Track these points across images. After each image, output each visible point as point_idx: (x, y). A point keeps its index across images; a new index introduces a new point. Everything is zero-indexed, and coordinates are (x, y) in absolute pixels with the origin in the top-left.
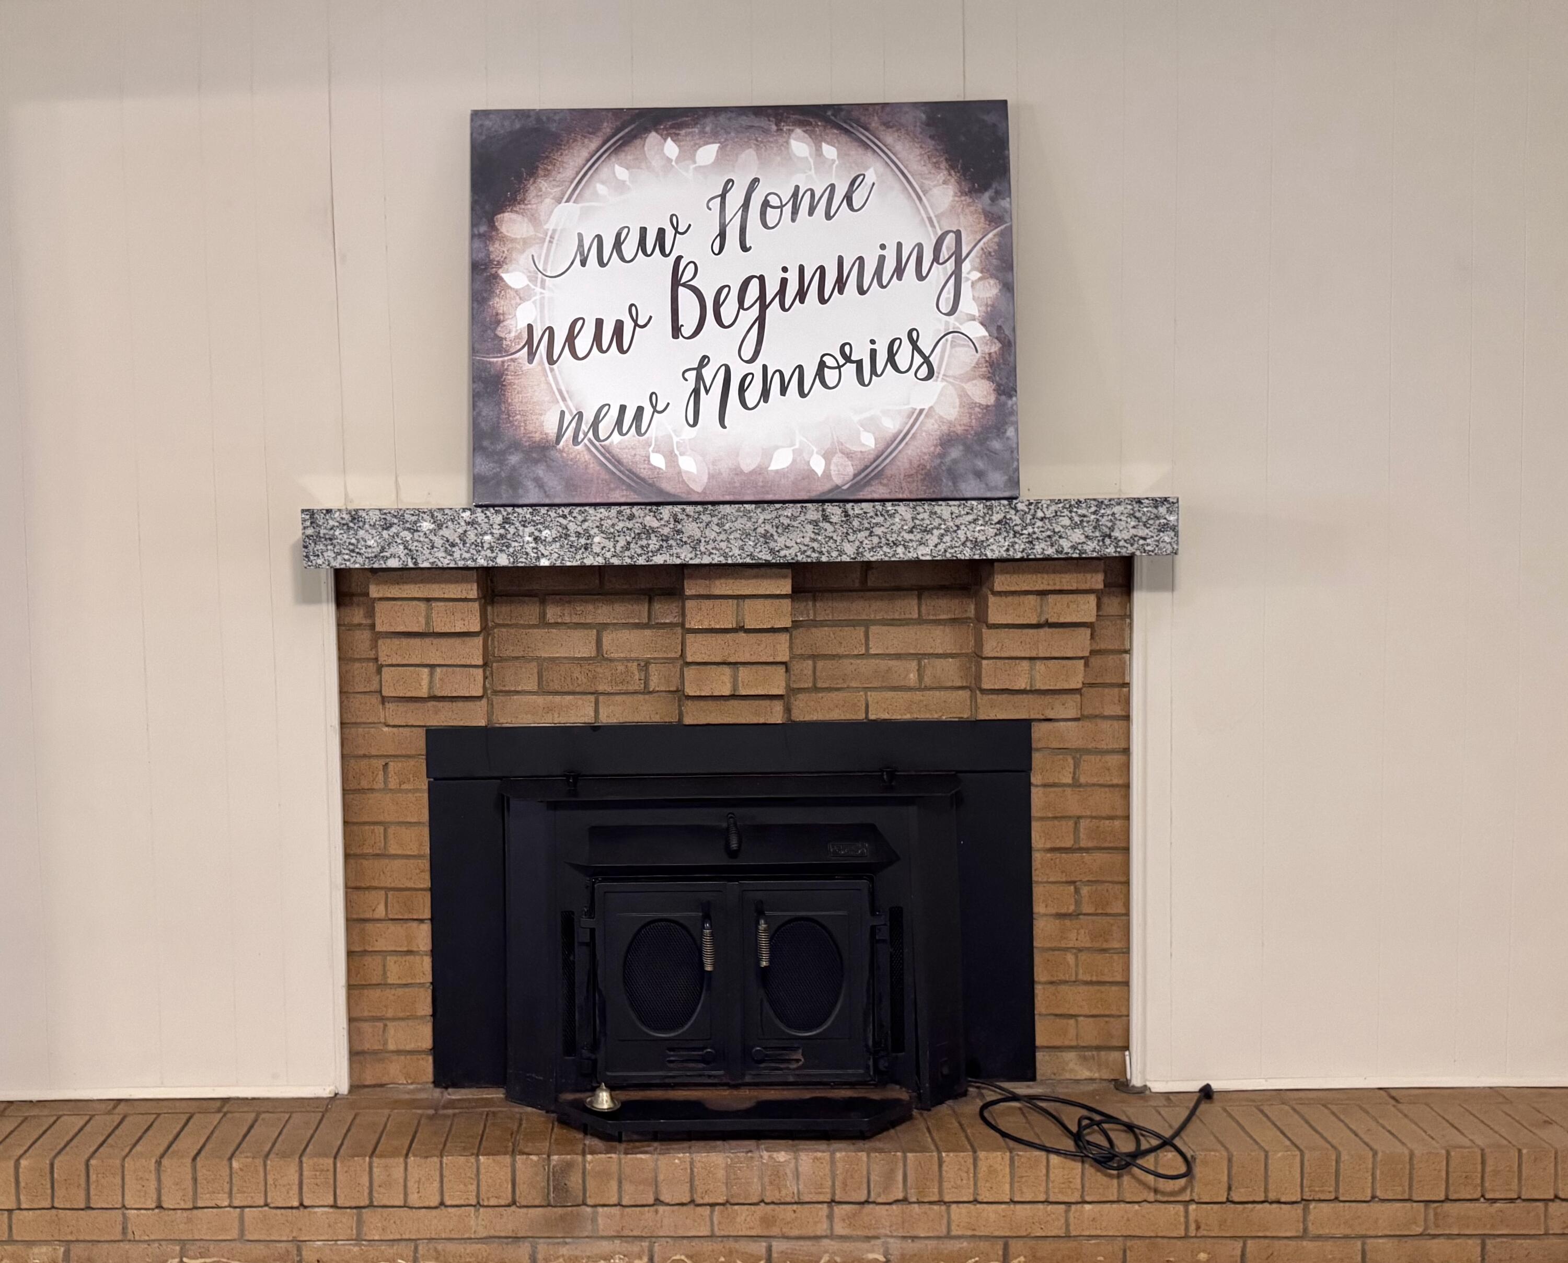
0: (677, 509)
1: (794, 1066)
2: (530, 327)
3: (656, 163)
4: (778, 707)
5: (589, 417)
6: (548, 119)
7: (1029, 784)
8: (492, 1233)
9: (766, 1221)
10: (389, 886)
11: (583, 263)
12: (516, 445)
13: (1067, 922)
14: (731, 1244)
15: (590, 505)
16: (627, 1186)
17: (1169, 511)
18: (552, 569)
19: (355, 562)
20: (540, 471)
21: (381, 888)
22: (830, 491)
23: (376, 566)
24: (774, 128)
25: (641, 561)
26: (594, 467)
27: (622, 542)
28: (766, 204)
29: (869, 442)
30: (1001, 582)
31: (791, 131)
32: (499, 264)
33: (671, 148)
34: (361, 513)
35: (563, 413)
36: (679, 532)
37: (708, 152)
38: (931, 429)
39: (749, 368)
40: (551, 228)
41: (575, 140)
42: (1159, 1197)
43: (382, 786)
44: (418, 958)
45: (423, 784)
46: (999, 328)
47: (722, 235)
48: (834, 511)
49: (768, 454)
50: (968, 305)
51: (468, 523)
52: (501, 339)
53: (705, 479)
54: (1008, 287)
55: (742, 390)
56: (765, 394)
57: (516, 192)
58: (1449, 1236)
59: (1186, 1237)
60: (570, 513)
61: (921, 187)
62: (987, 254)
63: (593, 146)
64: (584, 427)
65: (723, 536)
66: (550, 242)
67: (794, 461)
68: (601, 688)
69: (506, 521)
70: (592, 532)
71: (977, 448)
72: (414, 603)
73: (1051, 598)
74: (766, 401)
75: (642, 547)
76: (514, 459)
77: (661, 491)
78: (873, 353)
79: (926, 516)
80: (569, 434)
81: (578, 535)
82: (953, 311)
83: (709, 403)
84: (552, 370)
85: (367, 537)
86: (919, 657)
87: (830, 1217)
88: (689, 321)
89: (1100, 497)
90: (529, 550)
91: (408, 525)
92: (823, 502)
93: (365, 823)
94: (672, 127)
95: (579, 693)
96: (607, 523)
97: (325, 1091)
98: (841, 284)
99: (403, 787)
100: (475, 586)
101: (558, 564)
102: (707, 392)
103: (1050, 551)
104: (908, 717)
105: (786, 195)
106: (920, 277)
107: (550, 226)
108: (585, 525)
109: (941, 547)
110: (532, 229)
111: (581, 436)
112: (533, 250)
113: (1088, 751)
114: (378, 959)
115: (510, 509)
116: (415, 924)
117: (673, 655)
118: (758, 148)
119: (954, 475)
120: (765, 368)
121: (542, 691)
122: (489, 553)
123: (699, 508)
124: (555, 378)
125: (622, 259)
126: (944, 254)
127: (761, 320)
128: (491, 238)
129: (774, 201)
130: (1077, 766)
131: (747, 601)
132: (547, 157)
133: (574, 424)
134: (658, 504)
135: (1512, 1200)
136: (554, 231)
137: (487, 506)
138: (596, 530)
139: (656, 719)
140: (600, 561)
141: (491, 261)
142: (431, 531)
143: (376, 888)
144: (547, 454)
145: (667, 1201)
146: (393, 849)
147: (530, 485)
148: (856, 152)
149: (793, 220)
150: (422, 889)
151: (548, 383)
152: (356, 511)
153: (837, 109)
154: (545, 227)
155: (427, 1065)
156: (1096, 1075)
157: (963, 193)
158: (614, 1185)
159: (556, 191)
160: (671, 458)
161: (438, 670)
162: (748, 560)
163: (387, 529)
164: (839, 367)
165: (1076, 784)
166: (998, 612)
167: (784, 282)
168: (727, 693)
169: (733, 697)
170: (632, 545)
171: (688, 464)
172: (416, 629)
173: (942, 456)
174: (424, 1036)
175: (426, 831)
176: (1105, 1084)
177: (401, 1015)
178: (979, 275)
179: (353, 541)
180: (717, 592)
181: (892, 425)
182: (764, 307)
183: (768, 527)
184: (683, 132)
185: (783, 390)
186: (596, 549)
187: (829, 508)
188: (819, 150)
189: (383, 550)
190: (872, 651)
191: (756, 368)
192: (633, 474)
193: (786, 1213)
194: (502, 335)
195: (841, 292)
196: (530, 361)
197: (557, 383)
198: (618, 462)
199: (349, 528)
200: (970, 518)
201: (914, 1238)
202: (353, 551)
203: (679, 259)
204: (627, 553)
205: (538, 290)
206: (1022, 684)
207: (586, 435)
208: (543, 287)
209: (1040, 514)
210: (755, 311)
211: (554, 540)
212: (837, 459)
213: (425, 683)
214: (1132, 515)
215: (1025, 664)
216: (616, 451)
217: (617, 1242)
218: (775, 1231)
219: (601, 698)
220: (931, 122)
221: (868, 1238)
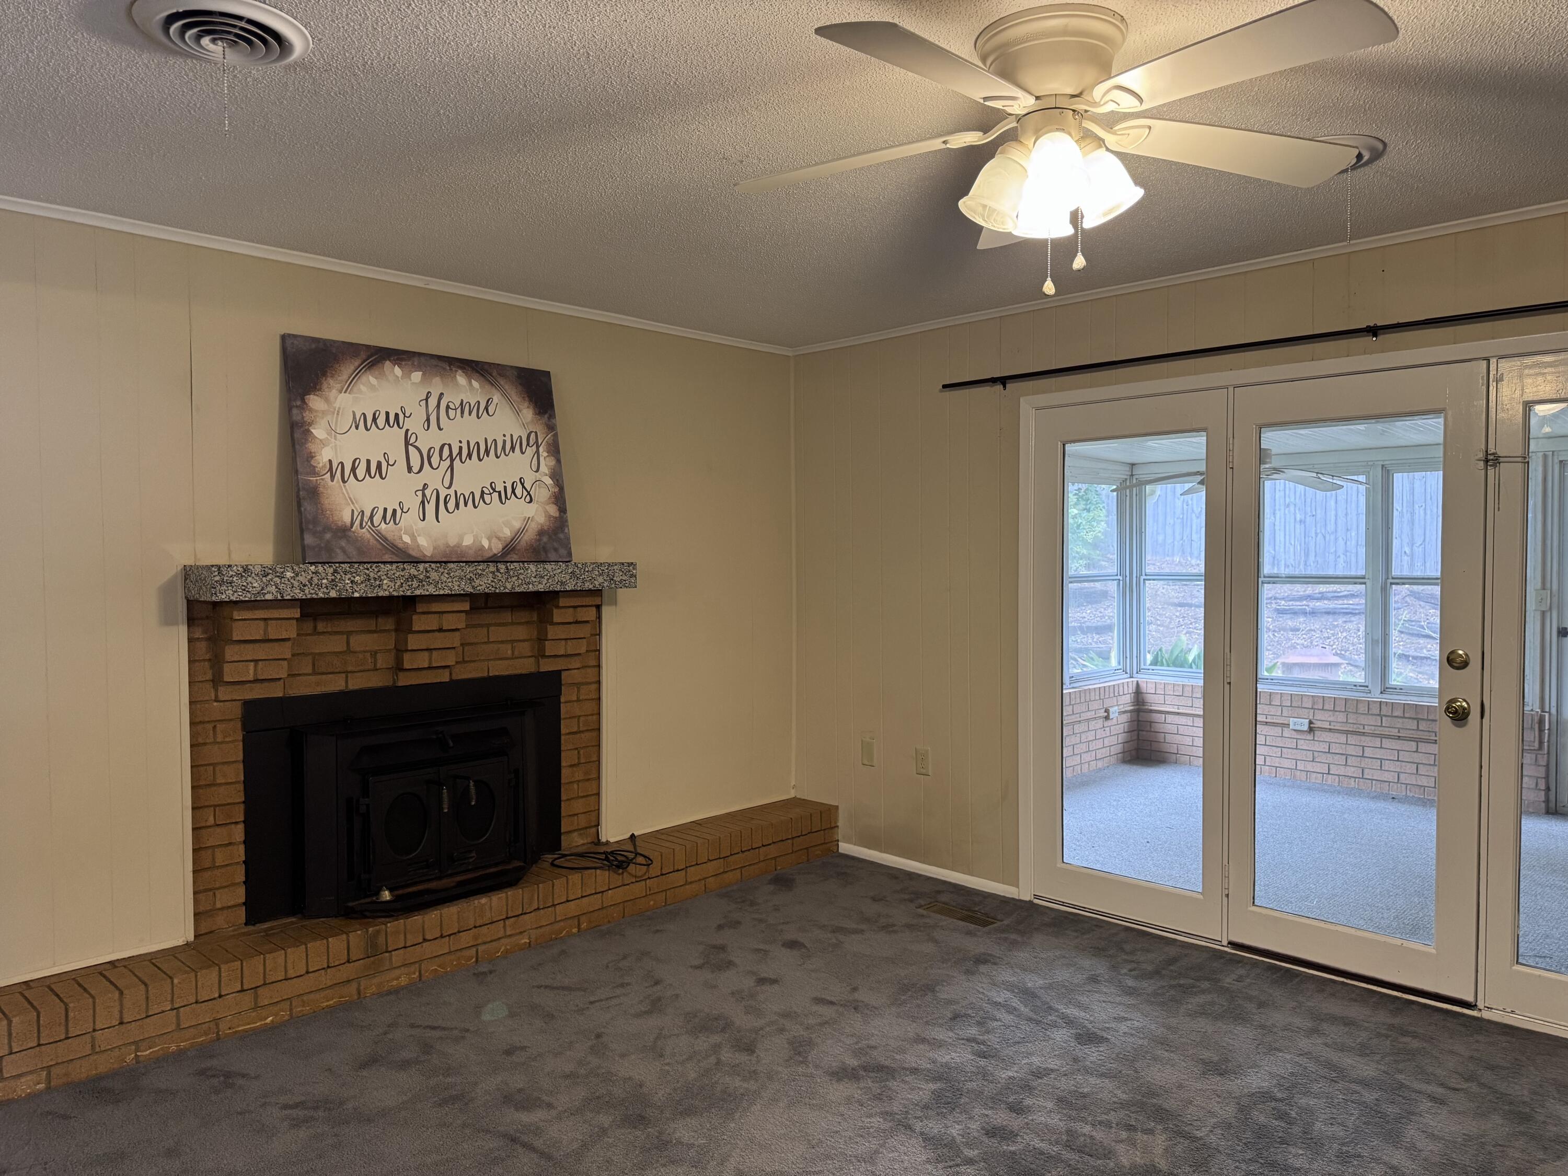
0: (427, 565)
1: (471, 860)
2: (330, 461)
3: (391, 378)
4: (447, 672)
5: (367, 514)
6: (331, 345)
7: (560, 703)
8: (335, 982)
9: (476, 938)
10: (216, 803)
11: (357, 428)
12: (327, 528)
13: (575, 769)
14: (459, 954)
15: (382, 562)
16: (409, 936)
17: (634, 569)
18: (360, 598)
19: (245, 597)
20: (343, 543)
21: (211, 806)
22: (492, 557)
23: (258, 599)
24: (448, 368)
25: (409, 593)
26: (372, 541)
27: (399, 583)
28: (448, 407)
29: (507, 533)
30: (563, 602)
31: (456, 371)
32: (310, 424)
33: (397, 371)
34: (249, 567)
35: (353, 511)
36: (428, 577)
37: (417, 376)
38: (533, 528)
39: (448, 492)
40: (338, 406)
41: (346, 359)
42: (637, 880)
43: (212, 740)
44: (235, 847)
45: (239, 736)
46: (557, 480)
47: (428, 420)
48: (502, 567)
49: (461, 537)
50: (544, 468)
51: (313, 573)
52: (314, 467)
53: (432, 549)
54: (559, 461)
55: (446, 503)
56: (457, 506)
57: (316, 384)
58: (732, 870)
59: (646, 895)
60: (371, 567)
61: (518, 408)
62: (548, 444)
63: (357, 364)
64: (366, 519)
65: (450, 580)
66: (338, 414)
67: (474, 541)
68: (350, 669)
69: (335, 571)
70: (382, 578)
71: (554, 537)
72: (257, 621)
73: (579, 609)
74: (458, 509)
75: (409, 586)
76: (328, 536)
77: (410, 556)
78: (505, 488)
79: (541, 569)
80: (357, 523)
81: (375, 579)
82: (537, 471)
83: (430, 508)
84: (345, 486)
85: (254, 581)
86: (513, 641)
87: (504, 927)
88: (416, 465)
89: (609, 562)
90: (348, 588)
91: (278, 574)
92: (497, 562)
93: (202, 765)
94: (398, 359)
95: (337, 673)
96: (390, 573)
97: (180, 942)
98: (487, 452)
99: (227, 739)
100: (299, 610)
101: (364, 595)
102: (428, 503)
103: (591, 587)
104: (507, 673)
105: (458, 404)
106: (523, 453)
107: (337, 405)
108: (379, 574)
109: (548, 585)
110: (326, 406)
111: (364, 524)
112: (329, 418)
113: (583, 684)
114: (210, 852)
115: (337, 565)
116: (233, 826)
117: (390, 647)
118: (442, 378)
119: (545, 550)
120: (456, 492)
121: (314, 673)
122: (325, 590)
123: (438, 565)
124: (346, 490)
125: (378, 427)
126: (531, 443)
127: (451, 467)
128: (303, 409)
129: (452, 406)
130: (578, 691)
131: (445, 615)
132: (332, 367)
133: (359, 517)
134: (417, 562)
135: (749, 850)
136: (339, 408)
137: (324, 563)
138: (385, 577)
139: (380, 684)
140: (387, 593)
141: (305, 422)
142: (292, 578)
143: (207, 806)
144: (347, 533)
145: (429, 938)
146: (220, 780)
147: (338, 551)
148: (488, 387)
149: (462, 417)
150: (239, 803)
151: (343, 493)
152: (247, 566)
153: (477, 363)
154: (335, 405)
155: (242, 913)
156: (585, 841)
157: (536, 414)
158: (402, 937)
159: (338, 386)
160: (413, 538)
161: (260, 663)
162: (462, 592)
163: (265, 576)
164: (490, 494)
165: (578, 700)
166: (558, 616)
167: (461, 448)
168: (426, 666)
169: (430, 668)
170: (404, 585)
171: (423, 541)
172: (258, 638)
173: (539, 540)
174: (240, 894)
175: (241, 766)
176: (589, 845)
177: (225, 884)
178: (547, 454)
179: (245, 584)
180: (433, 610)
181: (517, 525)
182: (452, 461)
183: (471, 575)
184: (403, 363)
185: (466, 505)
186: (385, 587)
187: (500, 565)
188: (470, 383)
189: (263, 589)
190: (491, 640)
191: (451, 492)
192: (394, 546)
193: (484, 930)
194: (315, 465)
195: (488, 456)
196: (332, 480)
197: (348, 493)
198: (385, 539)
199: (242, 576)
200: (560, 571)
201: (541, 927)
202: (244, 590)
203: (407, 431)
204: (401, 589)
205: (333, 440)
206: (562, 652)
207: (367, 523)
208: (335, 439)
209: (587, 569)
210: (448, 462)
211: (362, 583)
212: (494, 540)
213: (251, 672)
214: (620, 570)
215: (563, 642)
216: (384, 533)
217: (402, 968)
218: (480, 941)
219: (349, 675)
220: (519, 377)
221: (521, 933)
